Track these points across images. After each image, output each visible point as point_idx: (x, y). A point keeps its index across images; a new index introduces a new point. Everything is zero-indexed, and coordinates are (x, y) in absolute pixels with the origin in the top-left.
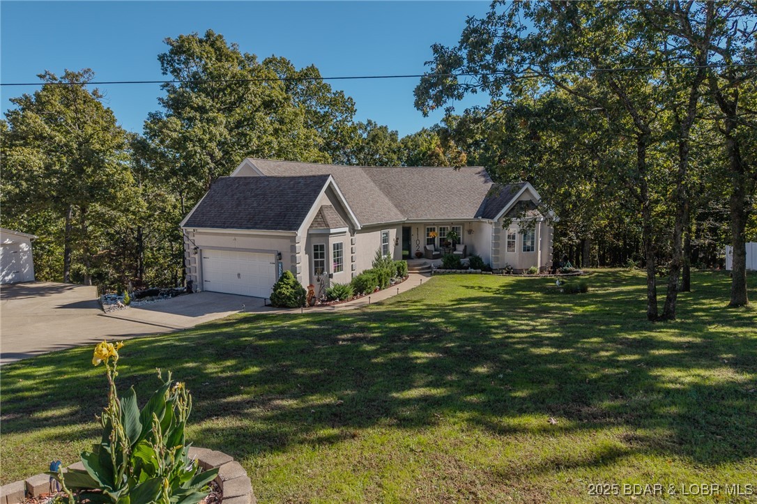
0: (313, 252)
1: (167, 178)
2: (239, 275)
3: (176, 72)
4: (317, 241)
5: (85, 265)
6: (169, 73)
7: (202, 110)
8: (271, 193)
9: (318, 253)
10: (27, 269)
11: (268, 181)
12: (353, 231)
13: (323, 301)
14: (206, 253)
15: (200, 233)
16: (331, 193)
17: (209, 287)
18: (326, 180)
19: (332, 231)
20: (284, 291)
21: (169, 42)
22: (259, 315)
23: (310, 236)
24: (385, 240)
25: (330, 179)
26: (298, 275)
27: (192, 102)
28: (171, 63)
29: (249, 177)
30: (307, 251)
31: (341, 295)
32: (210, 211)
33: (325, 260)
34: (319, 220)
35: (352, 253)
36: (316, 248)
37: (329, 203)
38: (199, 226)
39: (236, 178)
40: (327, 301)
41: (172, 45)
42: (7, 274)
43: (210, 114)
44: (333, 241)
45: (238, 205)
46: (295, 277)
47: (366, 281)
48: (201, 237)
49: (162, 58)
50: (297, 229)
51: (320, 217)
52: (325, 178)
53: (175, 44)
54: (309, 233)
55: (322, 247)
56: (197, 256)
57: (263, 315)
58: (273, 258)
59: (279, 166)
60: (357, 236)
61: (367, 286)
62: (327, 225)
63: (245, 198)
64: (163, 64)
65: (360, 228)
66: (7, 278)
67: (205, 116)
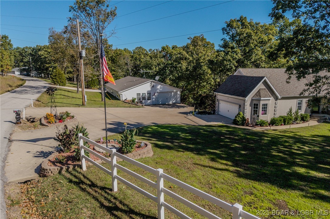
0: (253, 106)
1: (218, 73)
2: (228, 111)
3: (228, 33)
4: (255, 102)
5: (193, 100)
6: (225, 34)
7: (232, 48)
8: (243, 82)
9: (255, 107)
10: (179, 99)
11: (244, 78)
12: (276, 98)
13: (253, 125)
14: (221, 102)
15: (219, 95)
16: (265, 83)
17: (220, 113)
18: (263, 78)
19: (262, 99)
20: (237, 119)
21: (226, 22)
22: (226, 125)
23: (252, 100)
24: (300, 103)
25: (265, 78)
26: (245, 114)
27: (229, 45)
28: (226, 30)
29: (239, 76)
30: (251, 105)
31: (262, 124)
32: (223, 87)
33: (258, 109)
34: (257, 94)
35: (275, 108)
36: (255, 105)
37: (264, 87)
38: (219, 93)
39: (235, 75)
40: (255, 125)
41: (227, 24)
42: (174, 100)
43: (235, 49)
44: (262, 103)
45: (232, 86)
46: (244, 114)
47: (276, 120)
48: (220, 96)
49: (223, 29)
50: (246, 97)
51: (258, 93)
52: (263, 77)
53: (228, 23)
54: (253, 99)
55: (257, 105)
56: (217, 102)
57: (227, 126)
58: (238, 106)
59: (253, 71)
60: (278, 101)
61: (276, 122)
62: (260, 96)
63: (235, 84)
64: (223, 31)
65: (280, 98)
66: (174, 102)
67: (233, 50)
